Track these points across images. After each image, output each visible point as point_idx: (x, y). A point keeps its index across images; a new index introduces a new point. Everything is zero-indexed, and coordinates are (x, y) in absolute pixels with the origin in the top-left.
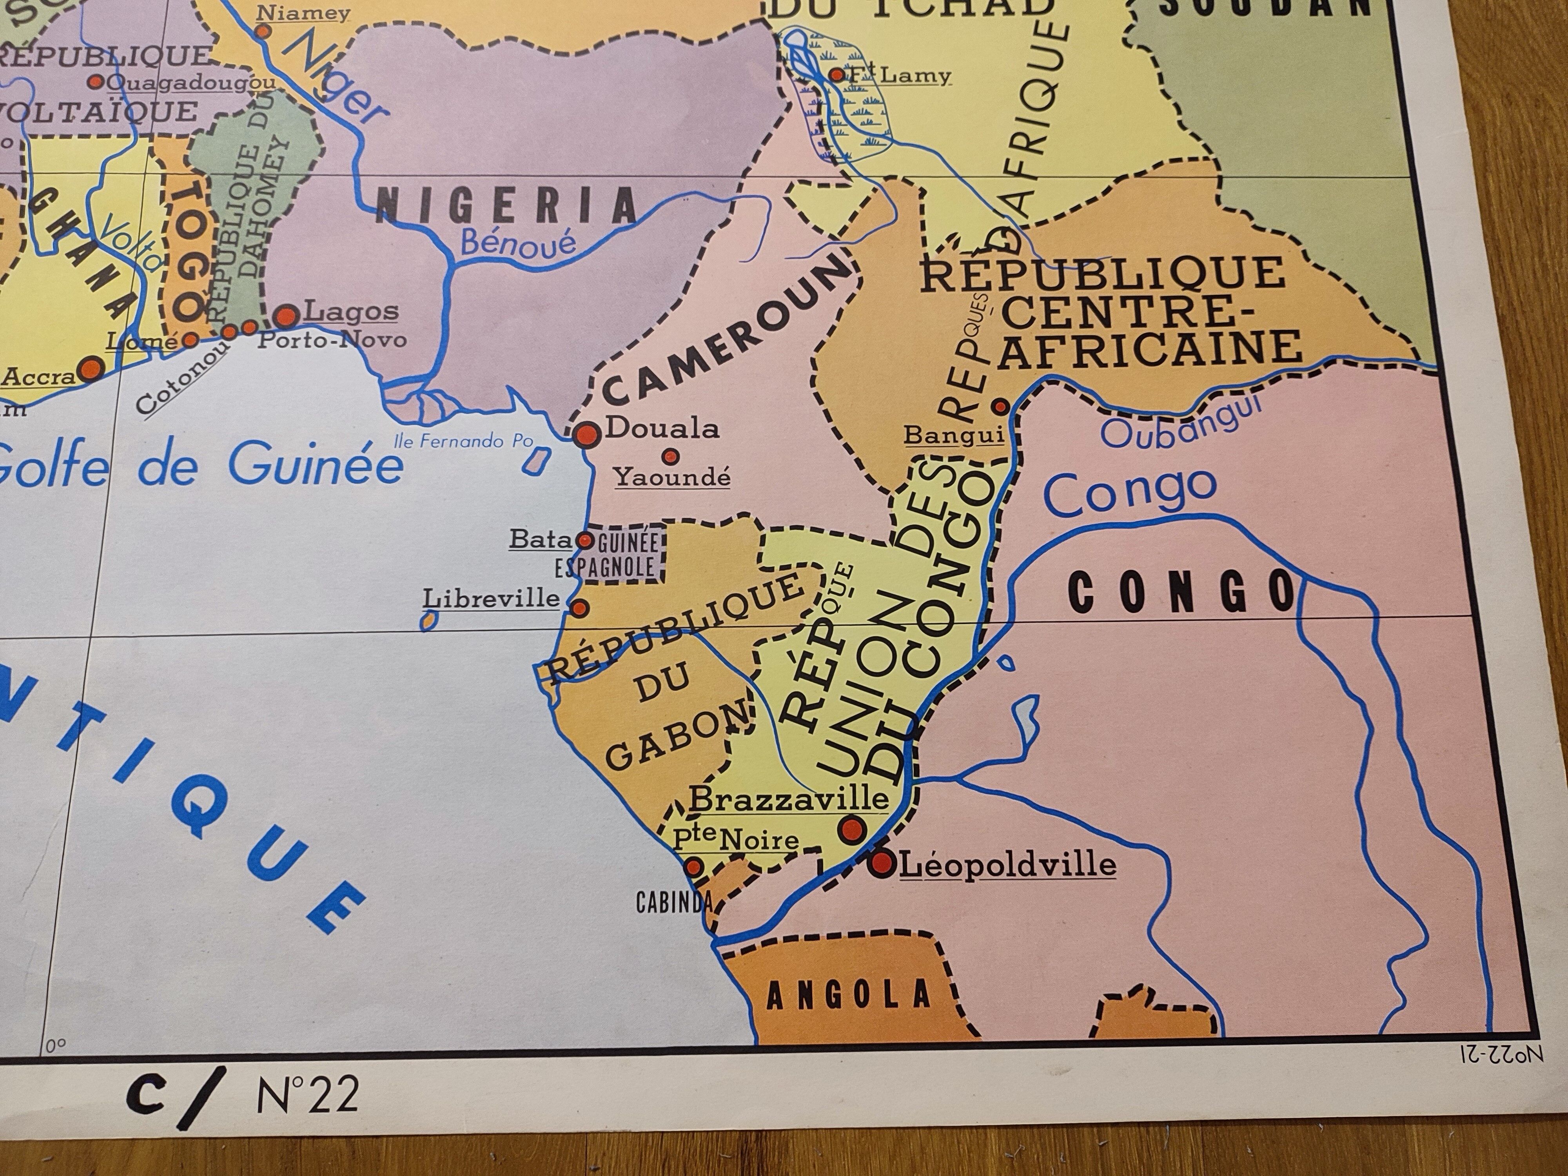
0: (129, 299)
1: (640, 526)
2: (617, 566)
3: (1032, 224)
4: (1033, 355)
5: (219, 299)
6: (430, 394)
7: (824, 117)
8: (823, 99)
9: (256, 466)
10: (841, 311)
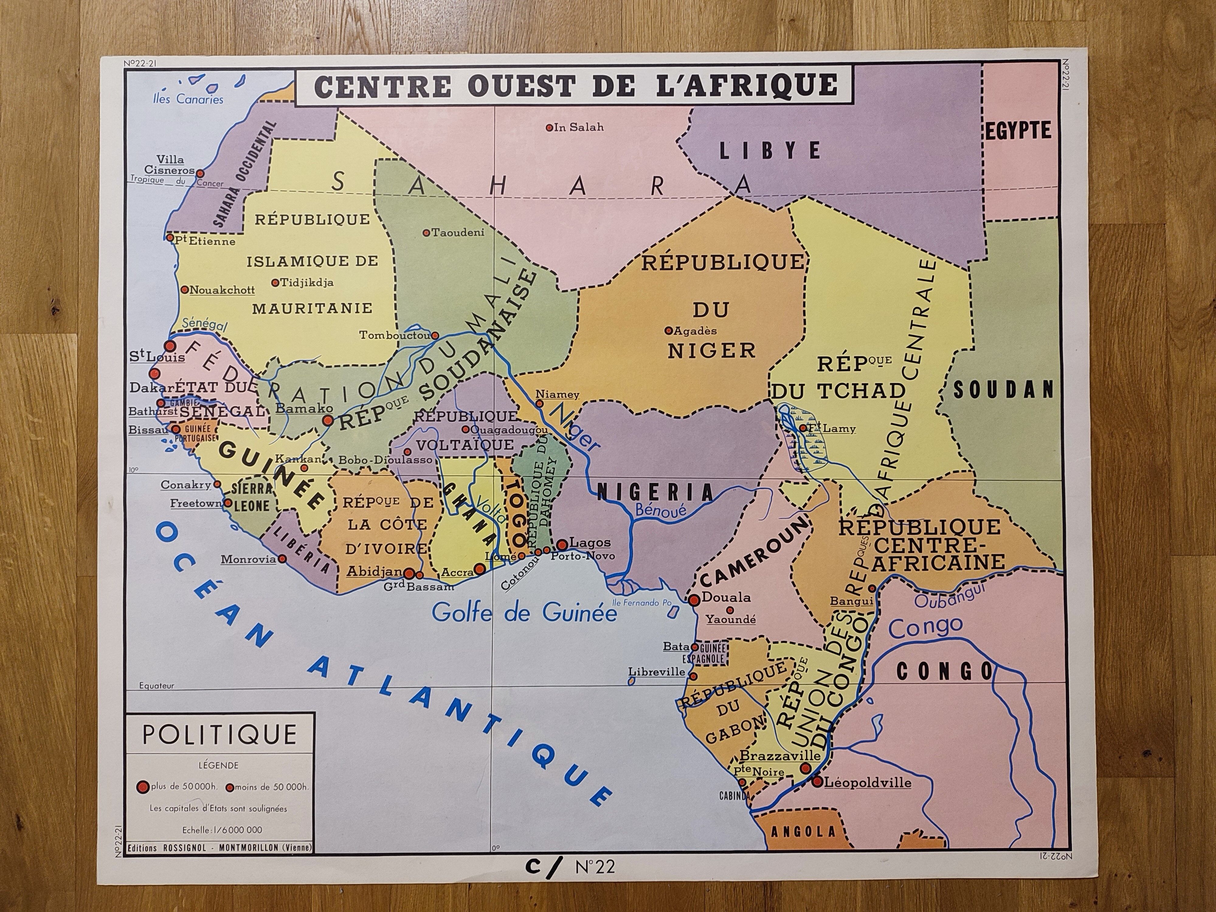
0: (493, 536)
1: (718, 641)
2: (708, 658)
3: (889, 503)
4: (887, 565)
5: (532, 537)
6: (627, 581)
7: (797, 449)
8: (796, 440)
9: (555, 613)
10: (804, 544)
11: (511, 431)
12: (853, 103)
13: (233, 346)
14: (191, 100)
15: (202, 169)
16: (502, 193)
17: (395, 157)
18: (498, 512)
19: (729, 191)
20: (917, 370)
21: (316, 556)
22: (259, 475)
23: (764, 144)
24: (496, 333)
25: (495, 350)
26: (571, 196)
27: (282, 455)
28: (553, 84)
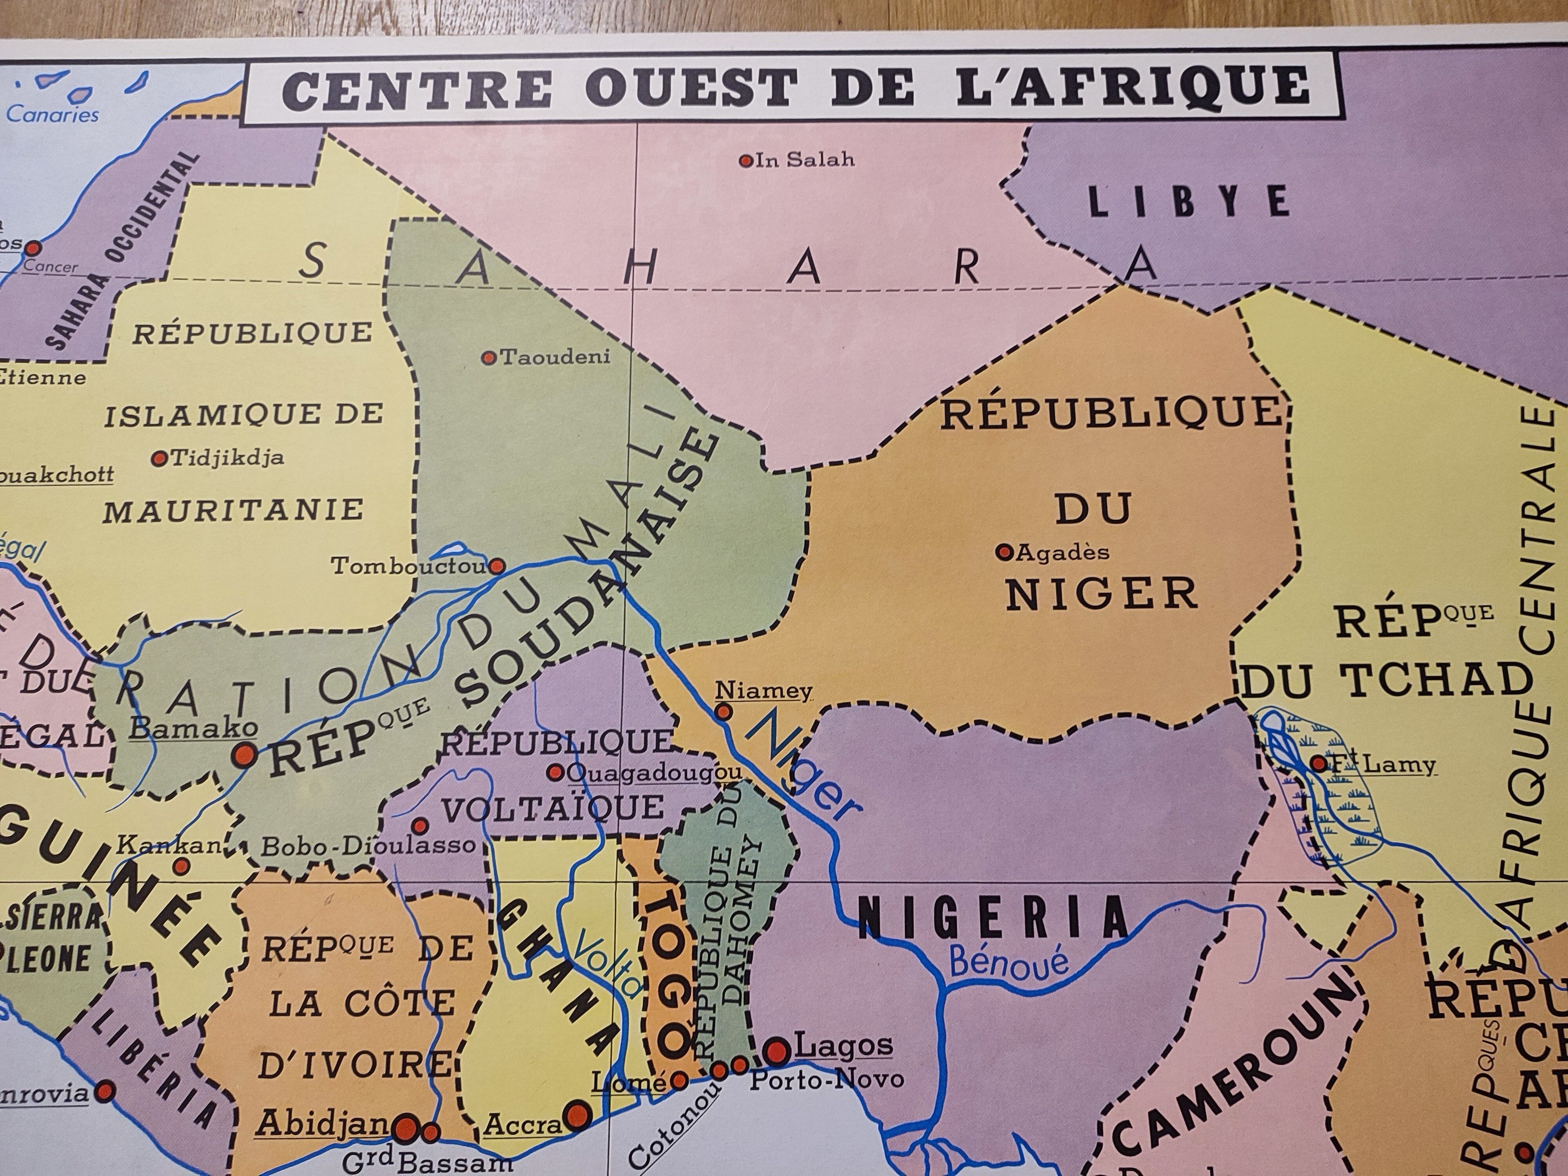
0: (611, 1030)
3: (1535, 937)
4: (1552, 1092)
5: (704, 1031)
6: (935, 1143)
7: (1309, 811)
8: (1307, 791)
10: (1349, 1040)
11: (659, 775)
12: (1342, 117)
13: (51, 592)
14: (36, 117)
15: (39, 239)
16: (649, 281)
17: (433, 214)
18: (625, 969)
19: (1112, 276)
20: (1551, 633)
21: (188, 1081)
22: (75, 885)
23: (1177, 189)
24: (630, 559)
25: (628, 596)
26: (790, 286)
27: (133, 837)
28: (753, 84)
